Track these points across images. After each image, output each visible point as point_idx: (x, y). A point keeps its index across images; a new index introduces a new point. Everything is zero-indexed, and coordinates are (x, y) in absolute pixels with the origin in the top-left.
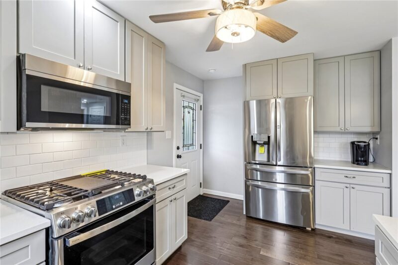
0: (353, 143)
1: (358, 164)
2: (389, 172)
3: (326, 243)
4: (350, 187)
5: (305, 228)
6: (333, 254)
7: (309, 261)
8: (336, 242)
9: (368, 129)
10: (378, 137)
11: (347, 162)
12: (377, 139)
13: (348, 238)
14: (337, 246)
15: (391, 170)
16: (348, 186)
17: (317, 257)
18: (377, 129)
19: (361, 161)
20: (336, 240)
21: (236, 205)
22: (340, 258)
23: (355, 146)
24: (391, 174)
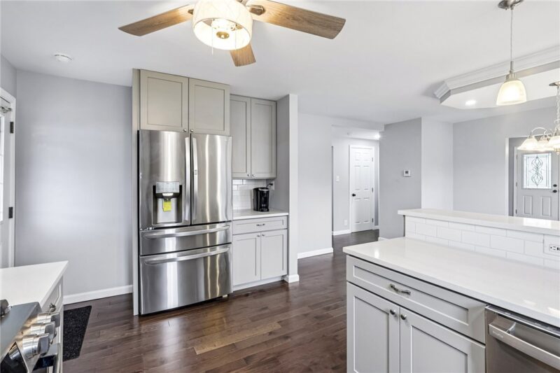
0: (256, 190)
1: (262, 211)
2: (287, 214)
3: (249, 302)
4: (261, 235)
5: (222, 297)
6: (260, 310)
7: (248, 329)
8: (255, 297)
9: (267, 176)
10: (273, 182)
11: (246, 210)
12: (272, 184)
13: (261, 288)
14: (257, 301)
15: (288, 212)
16: (259, 234)
17: (250, 321)
18: (274, 176)
19: (264, 207)
20: (254, 295)
21: (110, 307)
22: (267, 311)
23: (259, 193)
24: (288, 216)
